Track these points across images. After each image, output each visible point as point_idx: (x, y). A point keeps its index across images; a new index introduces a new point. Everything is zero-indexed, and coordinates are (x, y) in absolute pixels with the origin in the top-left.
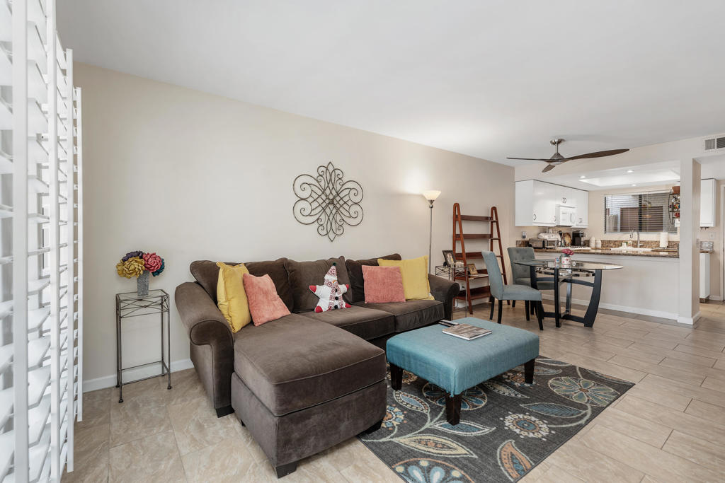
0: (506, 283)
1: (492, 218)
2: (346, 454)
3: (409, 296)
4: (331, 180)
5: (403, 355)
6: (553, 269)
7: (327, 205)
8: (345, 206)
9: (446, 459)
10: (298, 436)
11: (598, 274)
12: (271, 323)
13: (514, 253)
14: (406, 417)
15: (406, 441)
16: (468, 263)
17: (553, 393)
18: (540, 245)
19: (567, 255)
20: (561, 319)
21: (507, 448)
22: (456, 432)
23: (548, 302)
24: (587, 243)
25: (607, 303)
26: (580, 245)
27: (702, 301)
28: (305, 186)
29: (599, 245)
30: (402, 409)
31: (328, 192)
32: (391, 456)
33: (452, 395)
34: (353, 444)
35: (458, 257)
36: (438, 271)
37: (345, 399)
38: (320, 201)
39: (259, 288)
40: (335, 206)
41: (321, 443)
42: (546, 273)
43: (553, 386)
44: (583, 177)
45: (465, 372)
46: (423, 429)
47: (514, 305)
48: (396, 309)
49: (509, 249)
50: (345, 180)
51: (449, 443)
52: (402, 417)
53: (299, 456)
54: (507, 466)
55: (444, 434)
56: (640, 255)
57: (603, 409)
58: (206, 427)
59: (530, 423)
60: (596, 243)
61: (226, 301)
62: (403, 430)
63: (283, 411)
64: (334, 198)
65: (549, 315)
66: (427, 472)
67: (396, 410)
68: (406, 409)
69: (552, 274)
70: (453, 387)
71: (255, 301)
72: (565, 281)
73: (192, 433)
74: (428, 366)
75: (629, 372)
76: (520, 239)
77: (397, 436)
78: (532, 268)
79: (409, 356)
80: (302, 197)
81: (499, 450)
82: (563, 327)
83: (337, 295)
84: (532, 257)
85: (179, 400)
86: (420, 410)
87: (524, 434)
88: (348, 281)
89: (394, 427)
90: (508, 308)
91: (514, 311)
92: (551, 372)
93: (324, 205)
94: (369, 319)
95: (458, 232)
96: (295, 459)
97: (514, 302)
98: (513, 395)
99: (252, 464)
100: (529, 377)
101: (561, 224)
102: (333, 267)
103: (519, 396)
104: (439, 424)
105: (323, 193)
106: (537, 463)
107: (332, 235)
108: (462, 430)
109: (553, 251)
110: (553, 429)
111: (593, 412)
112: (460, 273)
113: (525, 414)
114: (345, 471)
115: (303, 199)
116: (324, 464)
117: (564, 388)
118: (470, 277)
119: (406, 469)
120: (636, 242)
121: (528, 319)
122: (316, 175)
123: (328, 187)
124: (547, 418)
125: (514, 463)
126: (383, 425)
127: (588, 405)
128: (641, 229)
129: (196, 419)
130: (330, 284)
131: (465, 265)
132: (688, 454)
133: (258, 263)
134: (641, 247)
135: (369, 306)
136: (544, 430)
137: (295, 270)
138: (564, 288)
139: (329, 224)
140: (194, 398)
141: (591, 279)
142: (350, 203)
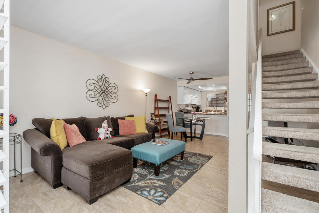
0: (174, 126)
1: (169, 100)
2: (117, 192)
3: (138, 132)
4: (104, 82)
5: (138, 153)
6: (190, 120)
7: (102, 93)
8: (110, 94)
9: (155, 187)
10: (99, 186)
11: (204, 121)
12: (78, 145)
13: (177, 114)
14: (139, 176)
15: (141, 184)
16: (160, 118)
17: (190, 162)
18: (186, 111)
19: (195, 115)
20: (192, 138)
21: (176, 180)
22: (158, 178)
23: (188, 133)
24: (201, 111)
25: (207, 132)
26: (198, 111)
28: (92, 84)
29: (205, 112)
30: (138, 174)
31: (102, 87)
32: (135, 190)
33: (157, 165)
34: (120, 188)
35: (156, 116)
36: (149, 122)
37: (117, 170)
38: (99, 91)
39: (72, 130)
40: (105, 94)
41: (108, 188)
42: (188, 121)
43: (189, 160)
44: (200, 86)
45: (161, 157)
46: (146, 179)
47: (177, 135)
48: (133, 137)
49: (175, 113)
50: (110, 82)
51: (156, 182)
52: (138, 176)
53: (99, 194)
54: (175, 185)
55: (154, 179)
56: (217, 115)
57: (204, 164)
58: (48, 194)
59: (183, 172)
60: (204, 111)
61: (56, 136)
62: (139, 180)
63: (92, 177)
64: (105, 90)
65: (189, 137)
66: (149, 192)
67: (136, 174)
68: (139, 174)
69: (190, 122)
70: (157, 162)
71: (70, 136)
72: (194, 124)
73: (42, 197)
74: (148, 156)
75: (212, 153)
76: (179, 109)
77: (137, 183)
78: (183, 119)
79: (140, 153)
80: (90, 89)
81: (173, 181)
82: (193, 141)
83: (108, 132)
84: (183, 116)
85: (29, 186)
86: (145, 173)
87: (180, 175)
88: (112, 126)
89: (135, 180)
90: (175, 136)
91: (177, 137)
92: (189, 155)
93: (100, 93)
94: (123, 141)
95: (156, 106)
96: (98, 195)
97: (177, 132)
98: (177, 164)
99: (77, 202)
100: (182, 158)
101: (193, 104)
102: (106, 120)
103: (179, 164)
104: (152, 177)
105: (100, 88)
106: (184, 183)
107: (104, 106)
108: (160, 177)
109: (190, 113)
110: (189, 172)
111: (201, 166)
112: (157, 122)
113: (181, 169)
114: (118, 197)
115: (90, 90)
116: (109, 196)
117: (193, 160)
118: (161, 124)
119: (141, 192)
120: (216, 110)
121: (182, 139)
122: (97, 80)
123: (102, 85)
124: (188, 169)
125: (177, 184)
126: (131, 180)
127: (200, 164)
128: (217, 106)
129: (42, 192)
130: (104, 128)
131: (159, 119)
132: (225, 173)
133: (70, 119)
134: (217, 112)
135: (121, 136)
136: (187, 173)
137: (88, 122)
138: (193, 126)
139: (103, 101)
140: (38, 184)
141: (202, 123)
142: (112, 93)
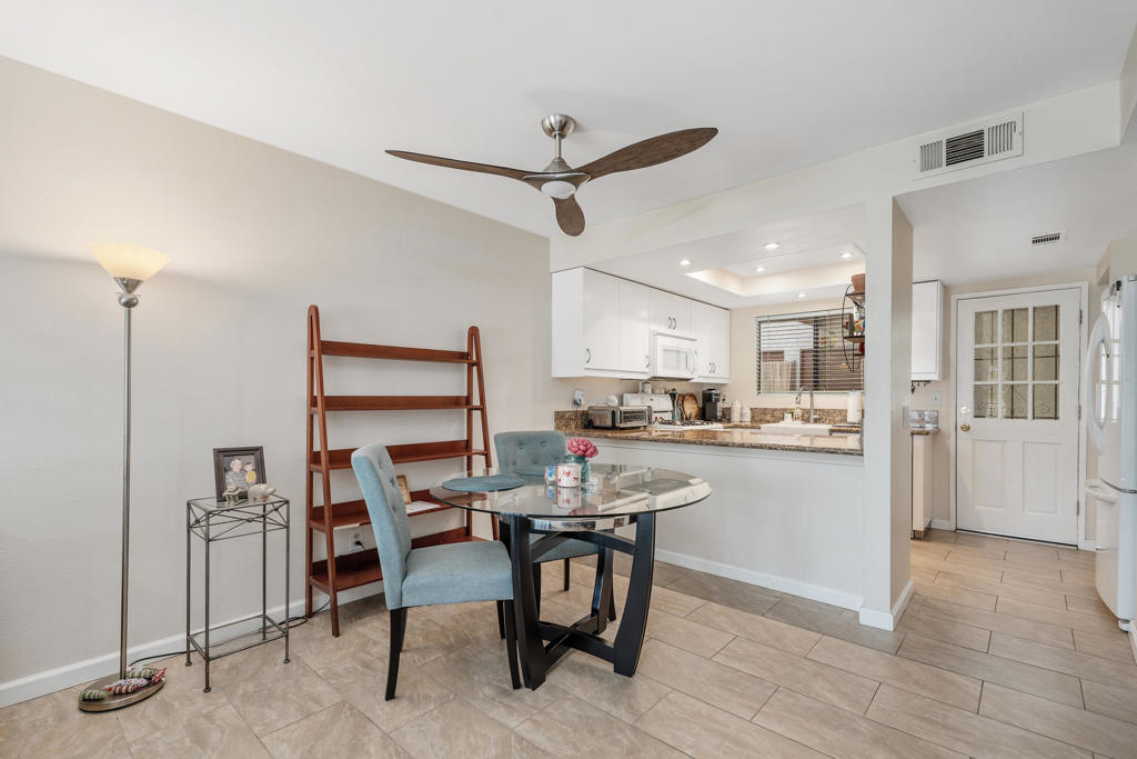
1: (469, 355)
18: (608, 420)
24: (726, 417)
26: (715, 419)
27: (916, 536)
29: (747, 419)
49: (496, 436)
60: (742, 415)
76: (566, 407)
101: (658, 375)
120: (808, 412)
128: (817, 386)
134: (816, 421)
